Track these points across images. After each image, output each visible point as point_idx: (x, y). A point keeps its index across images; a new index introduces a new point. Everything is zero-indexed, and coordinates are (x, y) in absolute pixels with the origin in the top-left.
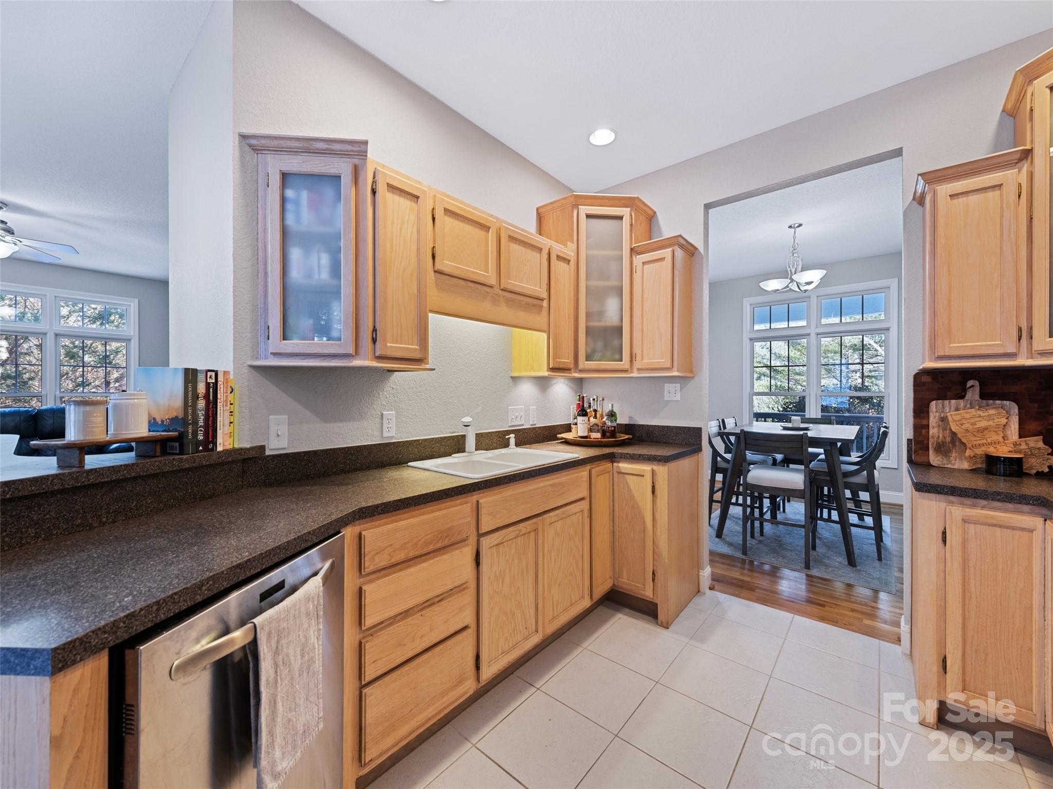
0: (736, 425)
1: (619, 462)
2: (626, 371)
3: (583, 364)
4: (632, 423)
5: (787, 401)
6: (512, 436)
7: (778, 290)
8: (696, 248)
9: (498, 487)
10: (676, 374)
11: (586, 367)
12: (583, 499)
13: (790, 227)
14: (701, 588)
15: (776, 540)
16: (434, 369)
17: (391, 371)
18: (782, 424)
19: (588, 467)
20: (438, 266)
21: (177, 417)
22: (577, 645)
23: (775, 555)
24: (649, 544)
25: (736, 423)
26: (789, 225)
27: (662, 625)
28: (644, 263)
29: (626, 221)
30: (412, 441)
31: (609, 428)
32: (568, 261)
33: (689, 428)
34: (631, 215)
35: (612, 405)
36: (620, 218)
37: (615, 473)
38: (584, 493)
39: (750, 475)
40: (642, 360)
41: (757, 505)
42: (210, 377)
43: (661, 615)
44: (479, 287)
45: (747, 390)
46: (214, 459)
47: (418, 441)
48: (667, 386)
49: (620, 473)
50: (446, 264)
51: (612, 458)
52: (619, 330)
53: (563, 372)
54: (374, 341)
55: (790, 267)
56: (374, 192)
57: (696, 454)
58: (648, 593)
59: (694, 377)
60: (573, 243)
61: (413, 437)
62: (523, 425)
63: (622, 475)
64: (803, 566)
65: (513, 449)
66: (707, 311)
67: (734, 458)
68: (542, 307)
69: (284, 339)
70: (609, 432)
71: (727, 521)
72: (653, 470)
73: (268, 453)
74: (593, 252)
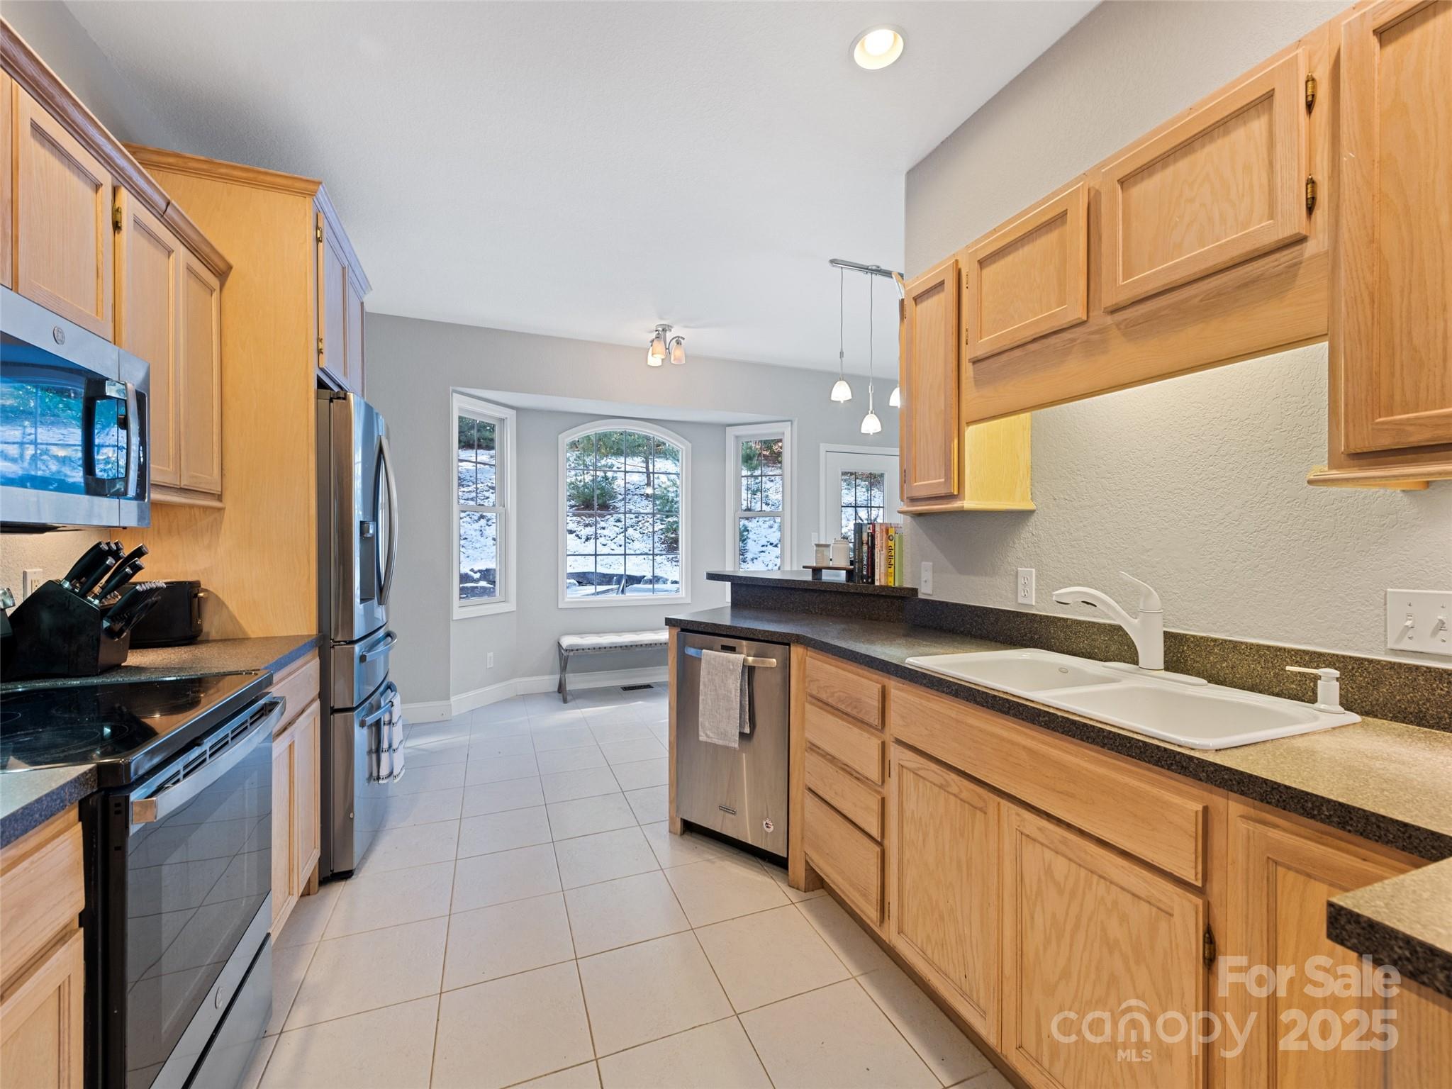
20: (973, 355)
42: (869, 529)
46: (870, 591)
50: (980, 344)
73: (921, 596)
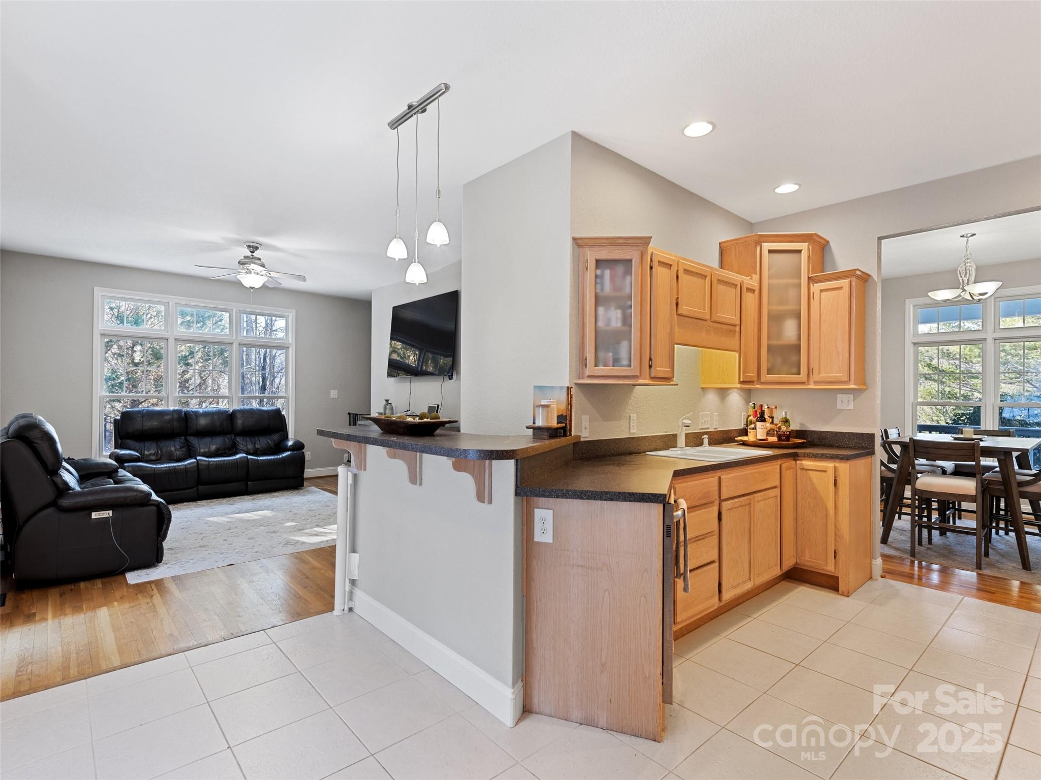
0: (899, 436)
1: (801, 460)
2: (803, 383)
3: (765, 377)
4: (803, 429)
5: (959, 412)
6: (706, 436)
7: (949, 300)
8: (869, 276)
9: (730, 469)
10: (853, 386)
11: (767, 380)
12: (775, 487)
13: (963, 236)
14: (873, 575)
15: (945, 548)
16: (677, 385)
17: (635, 385)
18: (953, 435)
19: (779, 462)
20: (680, 311)
21: (562, 415)
22: (774, 600)
23: (945, 559)
24: (831, 528)
25: (899, 434)
26: (962, 234)
27: (843, 595)
28: (821, 291)
29: (804, 255)
30: (646, 436)
31: (784, 432)
32: (753, 291)
33: (862, 434)
34: (809, 249)
35: (786, 412)
36: (799, 252)
37: (798, 469)
38: (777, 483)
39: (918, 481)
40: (820, 374)
41: (925, 514)
43: (842, 587)
44: (699, 321)
45: (909, 398)
47: (648, 437)
48: (839, 396)
49: (803, 469)
50: (684, 309)
51: (795, 457)
52: (797, 348)
53: (749, 385)
54: (650, 367)
55: (961, 277)
56: (651, 268)
57: (870, 456)
58: (830, 568)
59: (867, 389)
60: (756, 274)
61: (645, 434)
62: (708, 428)
63: (805, 471)
64: (975, 567)
65: (706, 447)
66: (880, 331)
67: (900, 468)
68: (735, 331)
69: (595, 366)
70: (784, 436)
71: (892, 532)
72: (835, 467)
73: (582, 440)
74: (775, 281)
